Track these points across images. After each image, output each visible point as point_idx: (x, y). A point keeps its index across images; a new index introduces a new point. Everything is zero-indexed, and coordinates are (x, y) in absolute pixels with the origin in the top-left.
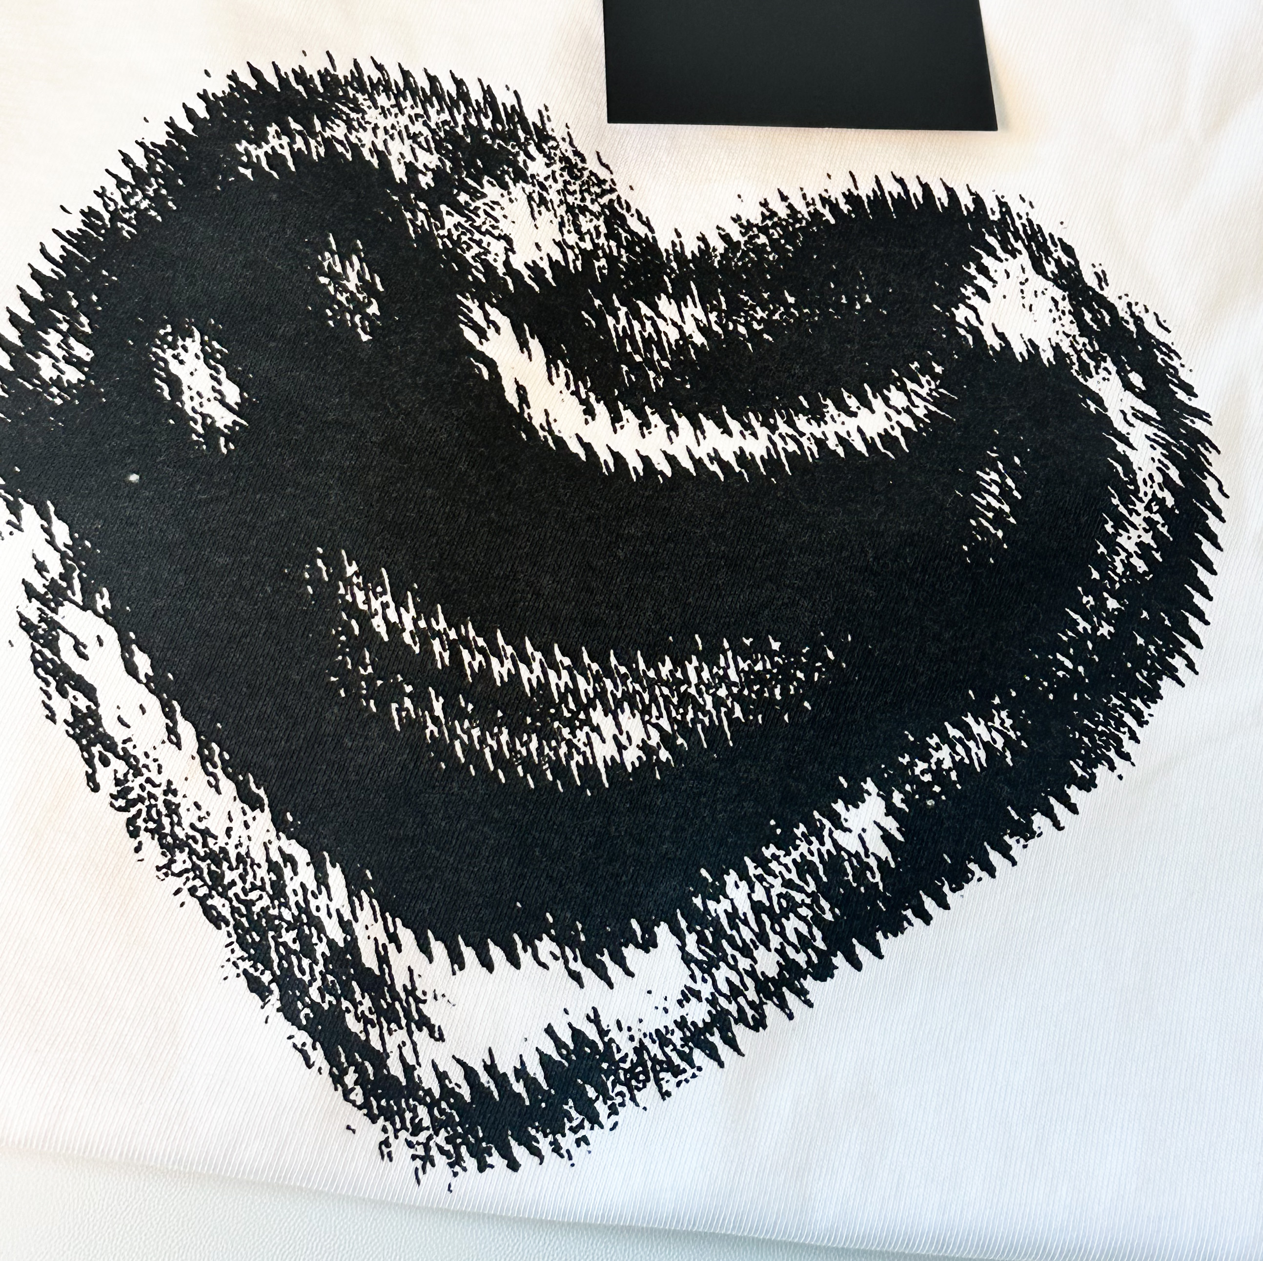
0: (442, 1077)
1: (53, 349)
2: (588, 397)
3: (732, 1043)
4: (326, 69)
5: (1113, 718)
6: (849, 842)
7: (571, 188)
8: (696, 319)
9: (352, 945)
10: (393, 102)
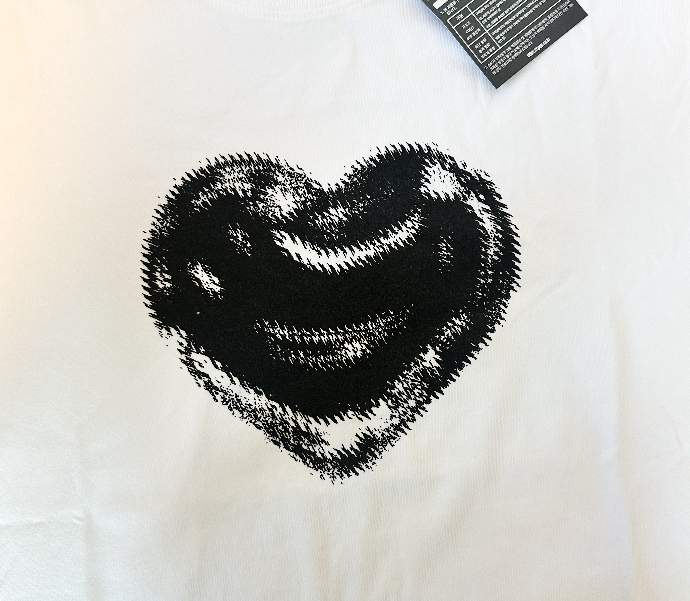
0: (332, 454)
1: (159, 278)
2: (318, 249)
3: (407, 427)
4: (208, 165)
6: (427, 364)
7: (292, 182)
8: (342, 212)
9: (298, 426)
10: (231, 168)
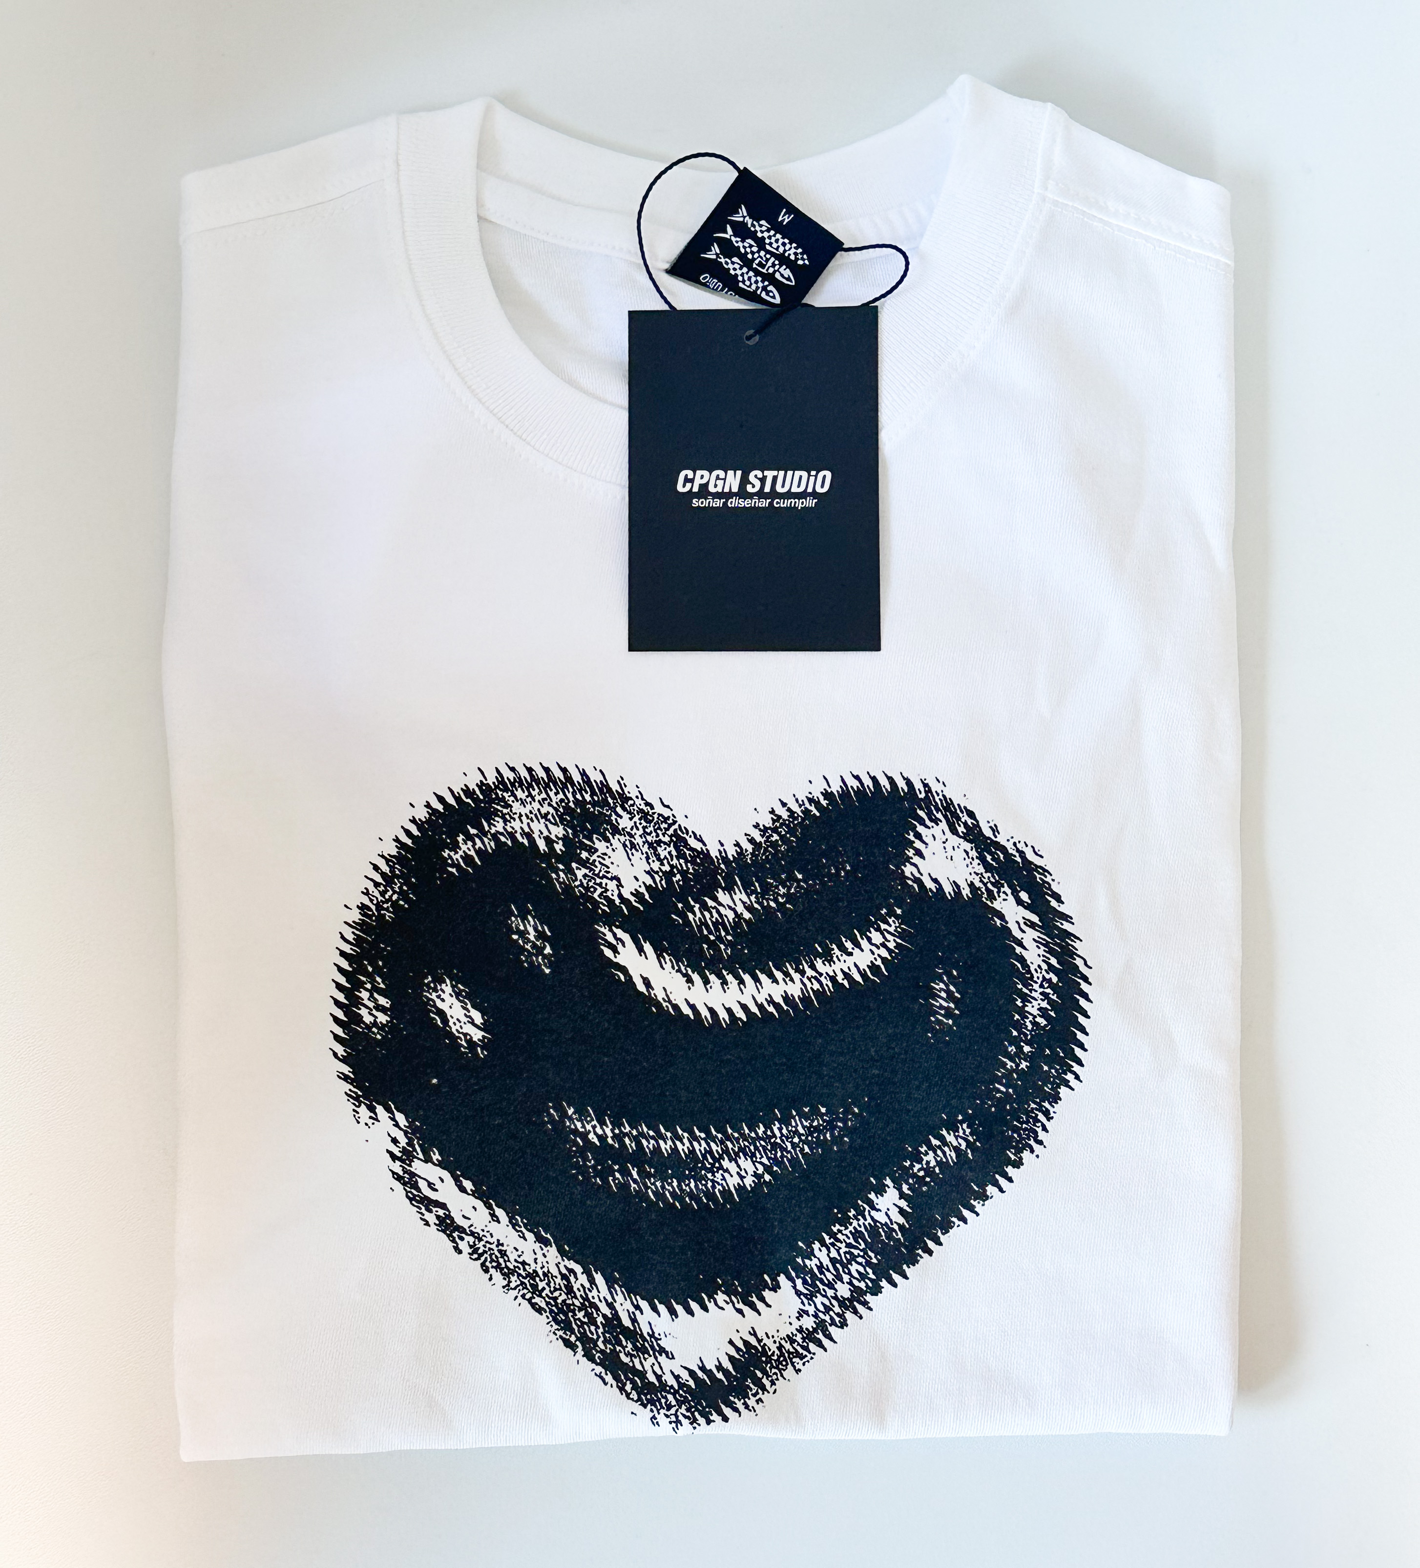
0: (677, 1377)
1: (366, 1002)
2: (687, 971)
3: (830, 1337)
4: (481, 781)
5: (1032, 1117)
6: (881, 1217)
7: (648, 830)
8: (742, 902)
9: (616, 1315)
10: (526, 793)
